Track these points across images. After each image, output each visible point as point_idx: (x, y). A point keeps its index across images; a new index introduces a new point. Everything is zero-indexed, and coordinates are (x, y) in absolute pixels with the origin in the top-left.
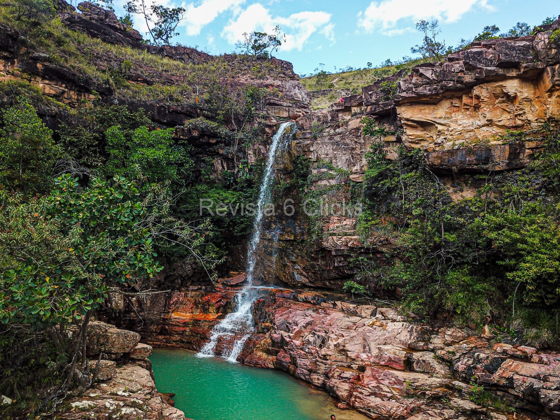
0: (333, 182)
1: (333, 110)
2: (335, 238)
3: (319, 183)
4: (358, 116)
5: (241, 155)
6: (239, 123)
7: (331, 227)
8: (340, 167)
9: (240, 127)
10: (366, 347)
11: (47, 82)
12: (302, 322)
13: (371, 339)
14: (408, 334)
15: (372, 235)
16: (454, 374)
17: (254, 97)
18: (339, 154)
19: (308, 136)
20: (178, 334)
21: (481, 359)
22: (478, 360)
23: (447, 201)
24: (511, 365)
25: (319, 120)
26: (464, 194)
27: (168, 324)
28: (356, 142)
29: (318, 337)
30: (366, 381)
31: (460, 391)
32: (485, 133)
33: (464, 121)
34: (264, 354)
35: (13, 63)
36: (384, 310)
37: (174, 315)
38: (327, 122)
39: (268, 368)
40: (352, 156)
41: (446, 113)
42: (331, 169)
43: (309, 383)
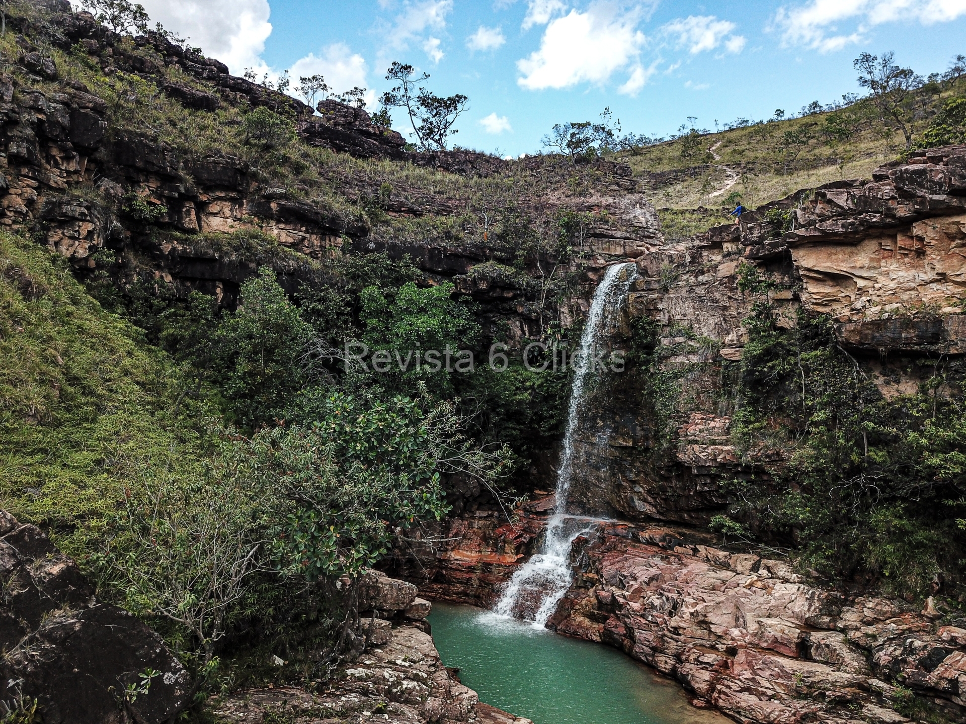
0: (694, 359)
1: (694, 246)
2: (696, 447)
3: (673, 360)
4: (733, 257)
5: (549, 314)
6: (547, 267)
7: (691, 430)
8: (705, 335)
9: (550, 272)
10: (738, 620)
11: (282, 226)
12: (643, 575)
13: (748, 607)
14: (807, 604)
15: (755, 445)
16: (873, 669)
17: (571, 227)
18: (704, 315)
19: (655, 286)
20: (461, 583)
21: (915, 649)
22: (911, 651)
23: (874, 397)
24: (958, 661)
25: (671, 262)
26: (902, 387)
27: (446, 568)
28: (730, 298)
29: (668, 599)
30: (737, 670)
31: (878, 694)
32: (933, 293)
33: (901, 274)
34: (587, 620)
35: (241, 205)
36: (771, 563)
37: (453, 555)
38: (684, 265)
39: (592, 641)
40: (724, 319)
41: (872, 260)
42: (691, 338)
43: (652, 667)
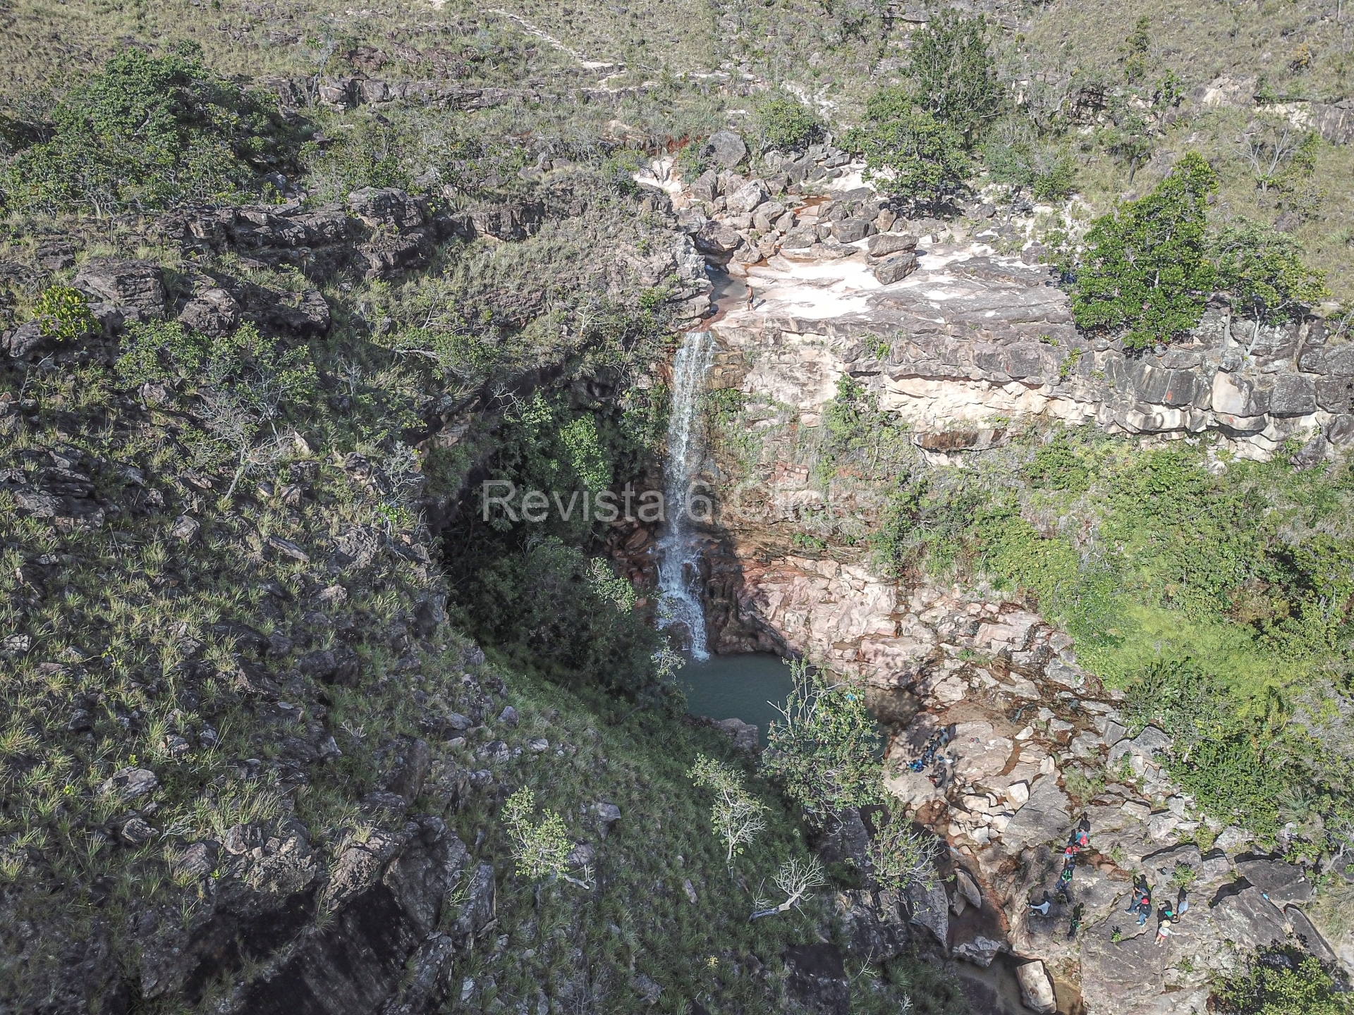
0: (775, 422)
3: (758, 424)
4: (816, 346)
8: (783, 401)
14: (888, 598)
16: (940, 637)
18: (784, 386)
24: (986, 629)
25: (754, 339)
34: (736, 637)
38: (767, 345)
39: (747, 653)
42: (771, 404)
